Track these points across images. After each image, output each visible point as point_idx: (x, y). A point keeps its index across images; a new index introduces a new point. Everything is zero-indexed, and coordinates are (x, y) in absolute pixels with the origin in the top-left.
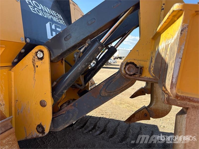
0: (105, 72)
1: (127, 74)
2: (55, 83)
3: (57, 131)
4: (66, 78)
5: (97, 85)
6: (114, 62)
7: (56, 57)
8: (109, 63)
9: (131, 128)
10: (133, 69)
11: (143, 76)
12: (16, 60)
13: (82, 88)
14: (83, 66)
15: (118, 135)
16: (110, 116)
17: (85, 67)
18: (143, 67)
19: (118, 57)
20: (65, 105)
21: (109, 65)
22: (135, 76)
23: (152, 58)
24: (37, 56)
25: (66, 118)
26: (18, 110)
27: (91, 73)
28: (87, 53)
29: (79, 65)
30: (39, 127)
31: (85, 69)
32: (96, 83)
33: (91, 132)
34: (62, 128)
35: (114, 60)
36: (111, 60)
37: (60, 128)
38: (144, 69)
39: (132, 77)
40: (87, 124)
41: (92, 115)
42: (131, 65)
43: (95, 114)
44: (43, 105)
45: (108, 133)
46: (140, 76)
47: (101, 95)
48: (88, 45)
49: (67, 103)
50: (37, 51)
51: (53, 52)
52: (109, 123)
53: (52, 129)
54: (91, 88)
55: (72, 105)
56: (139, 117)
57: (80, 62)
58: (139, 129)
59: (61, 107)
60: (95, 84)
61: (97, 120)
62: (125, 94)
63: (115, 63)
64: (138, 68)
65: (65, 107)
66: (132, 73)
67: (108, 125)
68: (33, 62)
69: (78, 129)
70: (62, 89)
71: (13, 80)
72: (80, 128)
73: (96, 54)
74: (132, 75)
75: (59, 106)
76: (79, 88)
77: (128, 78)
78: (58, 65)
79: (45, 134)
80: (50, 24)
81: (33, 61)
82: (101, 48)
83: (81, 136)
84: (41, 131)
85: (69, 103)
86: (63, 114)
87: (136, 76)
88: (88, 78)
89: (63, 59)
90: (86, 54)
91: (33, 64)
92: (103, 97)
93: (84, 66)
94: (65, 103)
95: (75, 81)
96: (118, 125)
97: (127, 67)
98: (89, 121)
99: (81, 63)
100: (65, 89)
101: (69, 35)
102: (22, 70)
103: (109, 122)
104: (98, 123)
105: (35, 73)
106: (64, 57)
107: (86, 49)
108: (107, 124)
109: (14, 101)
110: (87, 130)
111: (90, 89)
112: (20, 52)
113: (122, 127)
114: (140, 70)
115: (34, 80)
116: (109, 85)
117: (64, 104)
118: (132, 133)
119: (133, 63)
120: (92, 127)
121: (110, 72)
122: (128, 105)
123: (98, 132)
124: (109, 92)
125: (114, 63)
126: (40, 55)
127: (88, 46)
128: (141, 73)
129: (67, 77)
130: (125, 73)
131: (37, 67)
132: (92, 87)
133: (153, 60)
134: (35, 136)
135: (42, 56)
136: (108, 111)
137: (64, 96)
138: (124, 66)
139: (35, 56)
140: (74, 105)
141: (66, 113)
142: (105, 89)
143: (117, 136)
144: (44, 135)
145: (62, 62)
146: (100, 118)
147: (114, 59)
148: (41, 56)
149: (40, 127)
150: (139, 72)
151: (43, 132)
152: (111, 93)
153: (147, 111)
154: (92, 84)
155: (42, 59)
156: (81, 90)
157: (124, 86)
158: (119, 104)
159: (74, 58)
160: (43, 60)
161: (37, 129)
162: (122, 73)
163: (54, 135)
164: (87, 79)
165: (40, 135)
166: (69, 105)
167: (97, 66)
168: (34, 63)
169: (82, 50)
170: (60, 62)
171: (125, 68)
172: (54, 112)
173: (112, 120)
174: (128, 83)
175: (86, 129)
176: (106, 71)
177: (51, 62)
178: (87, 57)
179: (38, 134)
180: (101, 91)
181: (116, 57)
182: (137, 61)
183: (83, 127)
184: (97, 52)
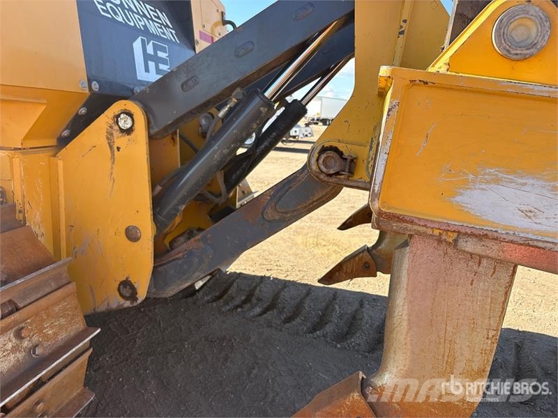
0: (279, 162)
1: (322, 172)
2: (159, 188)
3: (164, 296)
4: (184, 176)
5: (256, 195)
6: (305, 134)
7: (161, 127)
8: (291, 136)
9: (338, 302)
10: (335, 162)
11: (356, 177)
12: (66, 133)
13: (221, 201)
14: (224, 151)
15: (305, 317)
16: (289, 273)
17: (229, 154)
18: (355, 158)
19: (318, 120)
20: (182, 239)
21: (291, 141)
22: (339, 176)
23: (372, 141)
24: (118, 125)
25: (185, 267)
26: (75, 248)
27: (242, 165)
28: (235, 121)
29: (216, 147)
30: (125, 287)
31: (229, 159)
32: (253, 191)
33: (239, 310)
34: (176, 291)
35: (307, 128)
36: (299, 127)
37: (171, 291)
38: (360, 162)
39: (333, 180)
40: (230, 292)
41: (244, 272)
42: (330, 153)
43: (250, 268)
44: (133, 236)
45: (280, 313)
46: (348, 177)
47: (263, 218)
48: (236, 101)
49: (186, 236)
50: (117, 113)
51: (154, 116)
52: (285, 290)
53: (153, 291)
54: (241, 202)
55: (199, 240)
56: (352, 271)
57: (218, 141)
58: (356, 305)
59: (171, 243)
60: (251, 193)
61: (254, 284)
62: (329, 221)
63: (309, 135)
64: (346, 159)
65: (183, 243)
66: (332, 172)
67: (283, 293)
68: (108, 138)
69: (208, 302)
70: (175, 202)
71: (61, 178)
72: (214, 301)
73: (255, 124)
74: (333, 174)
75: (167, 242)
76: (212, 203)
77: (325, 181)
78: (164, 145)
79: (139, 302)
80: (143, 41)
81: (109, 136)
82: (266, 109)
83: (216, 318)
84: (128, 295)
85: (190, 234)
86: (177, 259)
87: (342, 177)
88: (234, 177)
89: (175, 132)
90: (232, 122)
91: (109, 143)
92: (269, 221)
93: (226, 151)
94: (182, 235)
95: (204, 186)
96: (308, 295)
97: (323, 157)
98: (235, 284)
99: (219, 143)
100: (181, 202)
101: (193, 77)
102: (83, 156)
103: (285, 287)
104: (258, 289)
105: (113, 163)
106: (177, 128)
107: (231, 110)
108: (279, 292)
109: (64, 228)
110: (230, 304)
111: (238, 204)
112: (77, 114)
113: (316, 298)
114: (350, 166)
115: (112, 181)
116: (283, 195)
117: (179, 236)
118: (340, 312)
119: (335, 150)
120: (243, 298)
121: (294, 161)
122: (335, 248)
123: (258, 310)
124: (283, 211)
125: (306, 136)
126: (125, 123)
127: (236, 105)
128: (351, 172)
129: (186, 175)
130: (318, 170)
131: (118, 150)
132: (245, 201)
133: (373, 143)
134: (114, 306)
135: (129, 126)
136: (285, 263)
137: (178, 220)
138: (316, 155)
139: (113, 125)
140: (204, 239)
141: (186, 256)
142: (273, 204)
143: (303, 318)
144: (135, 304)
145: (173, 139)
146: (262, 278)
147: (307, 125)
148: (127, 124)
149: (127, 287)
150: (347, 170)
151: (133, 297)
152: (286, 213)
153: (370, 257)
154: (243, 192)
155: (129, 131)
156: (217, 204)
157: (315, 199)
158: (312, 246)
159: (200, 128)
160: (133, 134)
161: (119, 290)
162: (311, 169)
163: (150, 314)
164: (232, 181)
165: (127, 304)
166: (193, 239)
167: (256, 149)
168: (111, 140)
169: (221, 114)
170: (169, 138)
171: (317, 160)
172: (157, 255)
173: (294, 283)
174: (324, 193)
175: (228, 304)
176: (282, 158)
177: (151, 138)
178: (233, 130)
179: (122, 301)
180: (264, 208)
181: (313, 119)
182: (344, 145)
183: (220, 297)
184: (257, 120)
